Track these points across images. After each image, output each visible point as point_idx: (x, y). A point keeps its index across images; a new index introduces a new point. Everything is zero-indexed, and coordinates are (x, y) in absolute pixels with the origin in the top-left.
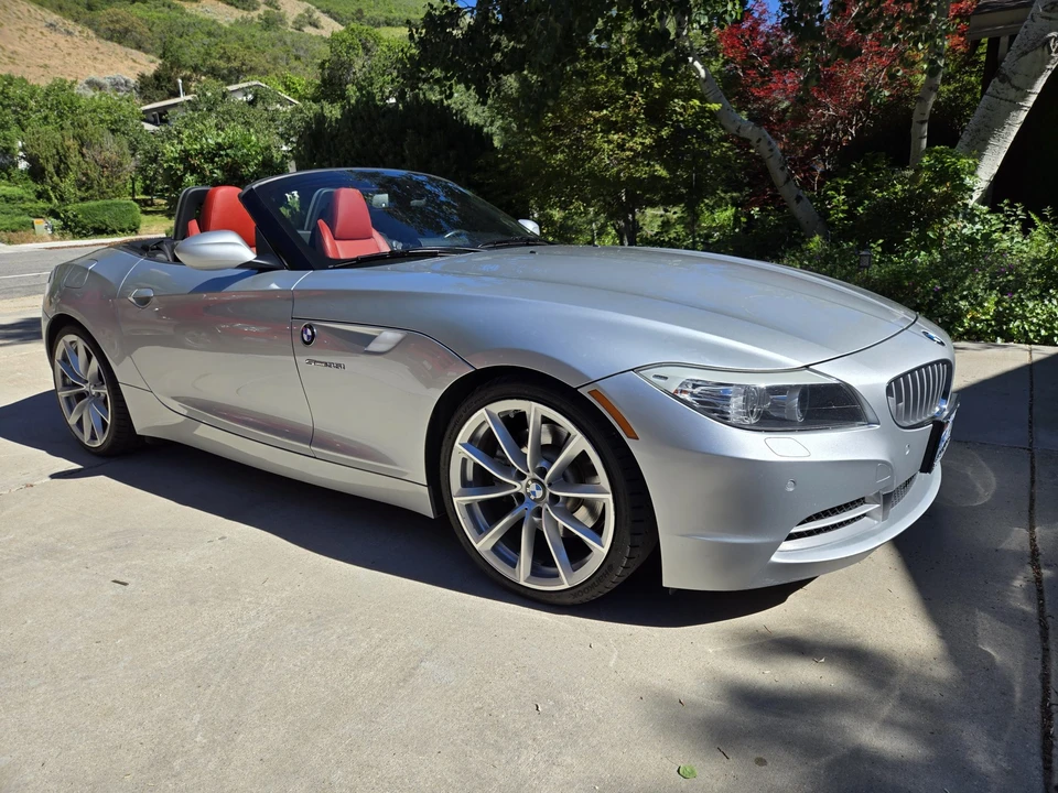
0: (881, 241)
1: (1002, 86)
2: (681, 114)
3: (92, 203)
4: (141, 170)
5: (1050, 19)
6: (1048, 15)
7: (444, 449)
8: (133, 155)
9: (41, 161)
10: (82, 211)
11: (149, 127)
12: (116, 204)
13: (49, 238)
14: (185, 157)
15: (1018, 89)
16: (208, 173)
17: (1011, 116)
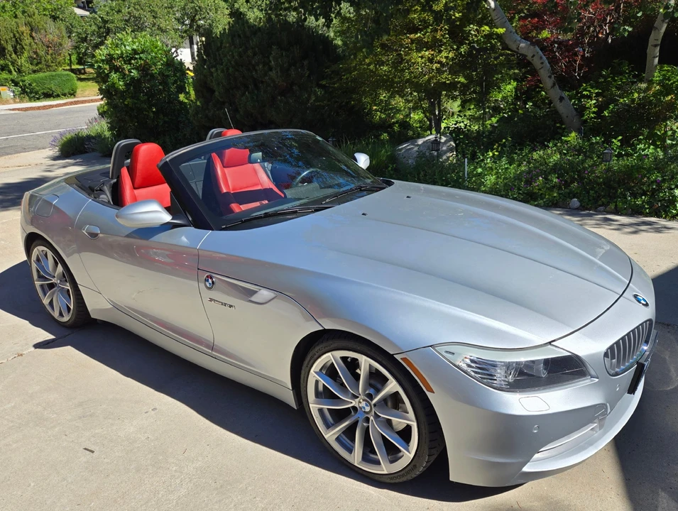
0: (620, 138)
2: (476, 36)
3: (41, 75)
4: (76, 48)
7: (303, 372)
8: (69, 37)
9: (2, 42)
10: (35, 81)
11: (79, 12)
12: (59, 76)
13: (12, 101)
14: (110, 59)
16: (127, 73)
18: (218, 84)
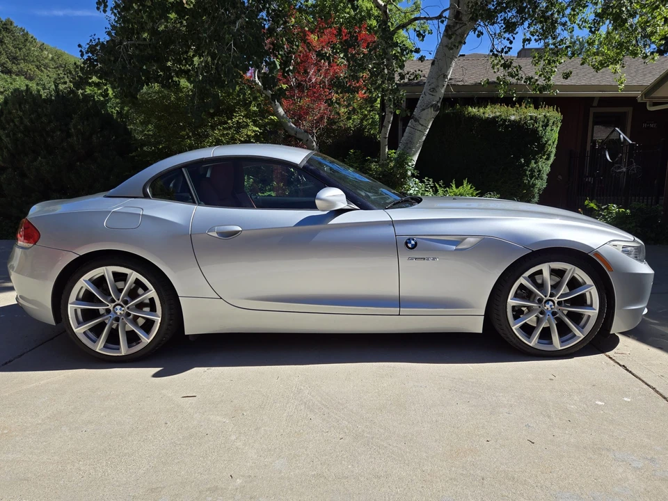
1: (415, 123)
5: (433, 95)
6: (431, 93)
15: (422, 125)
17: (420, 138)
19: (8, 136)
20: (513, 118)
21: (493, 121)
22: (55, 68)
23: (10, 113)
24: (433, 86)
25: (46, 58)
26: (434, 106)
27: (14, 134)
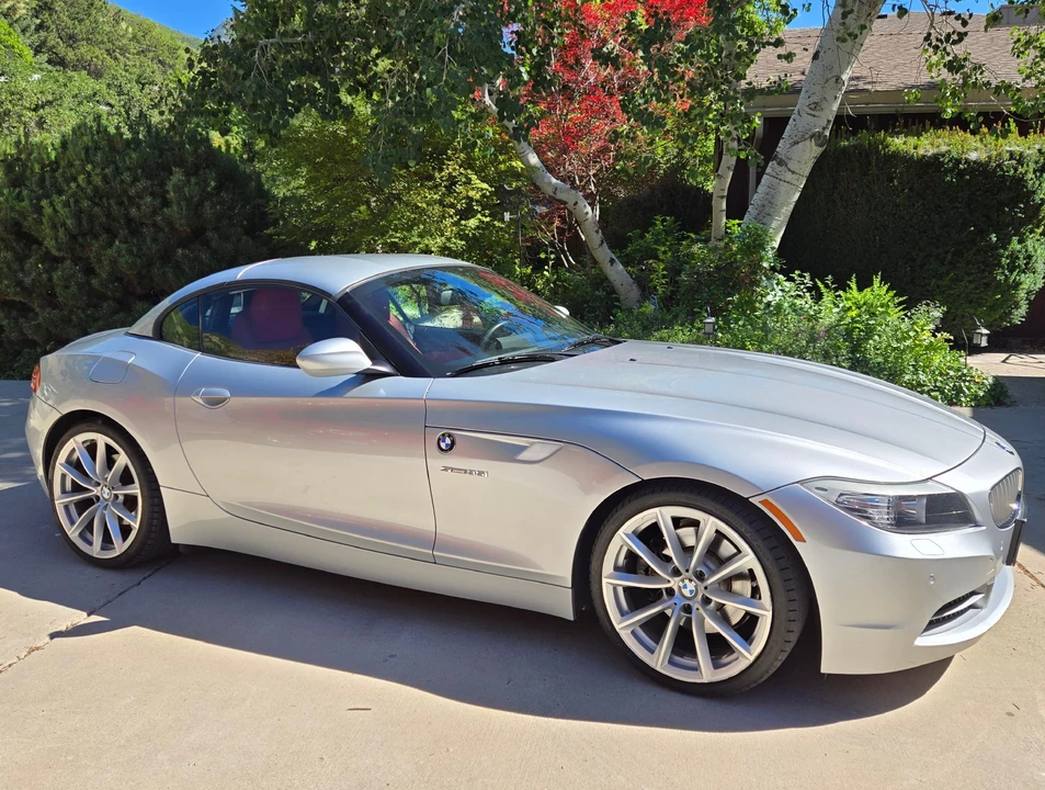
1: (780, 169)
5: (814, 116)
6: (812, 112)
15: (793, 173)
17: (789, 195)
18: (54, 227)
19: (66, 204)
20: (973, 156)
21: (934, 163)
22: (138, 53)
23: (71, 165)
24: (815, 99)
25: (123, 36)
26: (817, 137)
27: (76, 202)
